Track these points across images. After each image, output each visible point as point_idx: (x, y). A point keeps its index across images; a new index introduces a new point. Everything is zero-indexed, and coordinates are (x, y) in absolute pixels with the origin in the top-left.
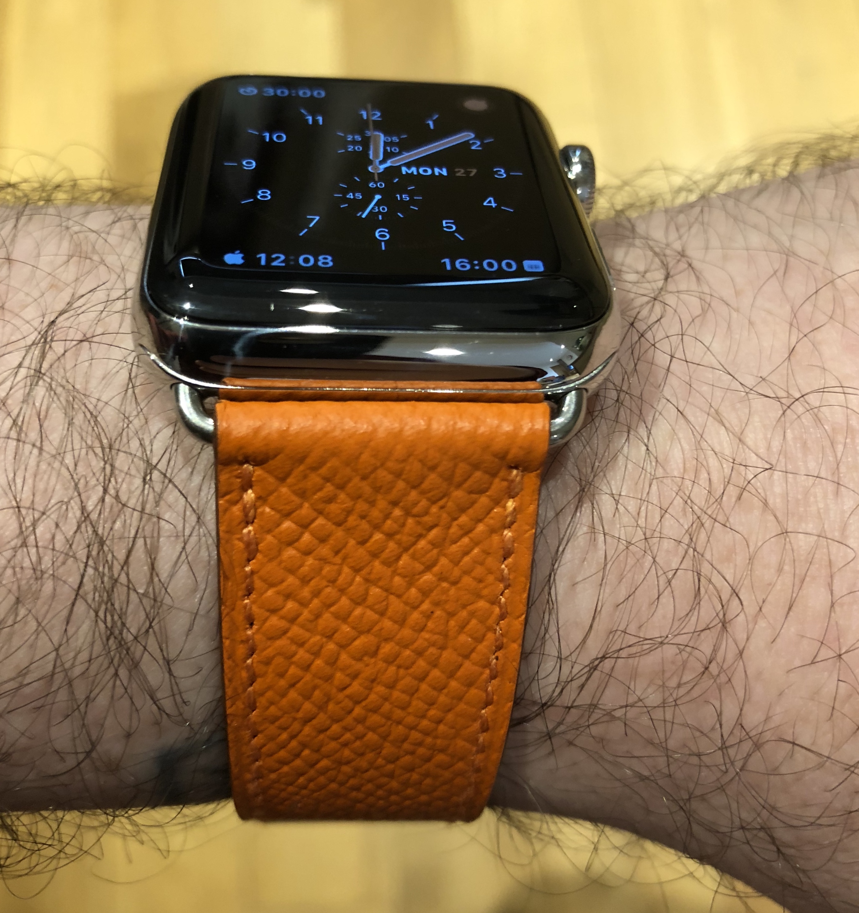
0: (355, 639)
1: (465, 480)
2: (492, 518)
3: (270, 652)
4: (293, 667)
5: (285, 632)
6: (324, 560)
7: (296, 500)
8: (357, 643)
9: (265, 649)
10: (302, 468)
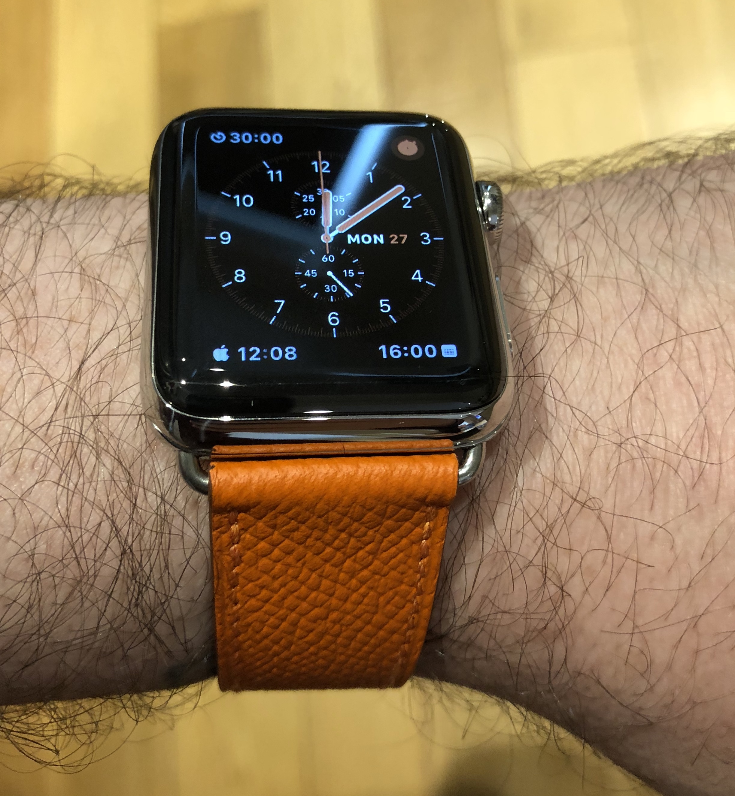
0: (311, 610)
1: (394, 515)
2: (413, 535)
3: (250, 619)
4: (266, 627)
5: (261, 608)
6: (289, 565)
7: (270, 530)
8: (312, 613)
9: (246, 618)
10: (273, 512)
